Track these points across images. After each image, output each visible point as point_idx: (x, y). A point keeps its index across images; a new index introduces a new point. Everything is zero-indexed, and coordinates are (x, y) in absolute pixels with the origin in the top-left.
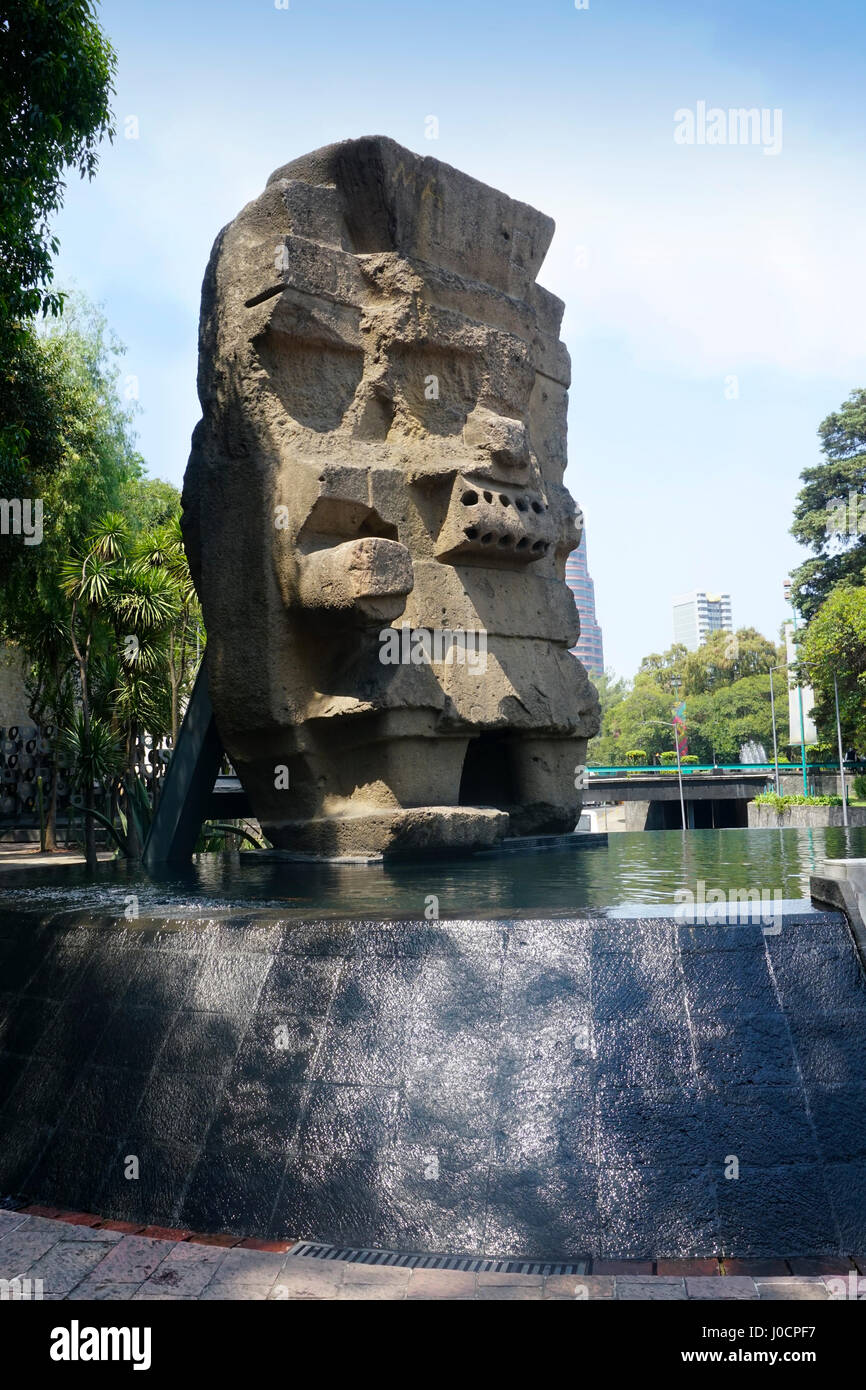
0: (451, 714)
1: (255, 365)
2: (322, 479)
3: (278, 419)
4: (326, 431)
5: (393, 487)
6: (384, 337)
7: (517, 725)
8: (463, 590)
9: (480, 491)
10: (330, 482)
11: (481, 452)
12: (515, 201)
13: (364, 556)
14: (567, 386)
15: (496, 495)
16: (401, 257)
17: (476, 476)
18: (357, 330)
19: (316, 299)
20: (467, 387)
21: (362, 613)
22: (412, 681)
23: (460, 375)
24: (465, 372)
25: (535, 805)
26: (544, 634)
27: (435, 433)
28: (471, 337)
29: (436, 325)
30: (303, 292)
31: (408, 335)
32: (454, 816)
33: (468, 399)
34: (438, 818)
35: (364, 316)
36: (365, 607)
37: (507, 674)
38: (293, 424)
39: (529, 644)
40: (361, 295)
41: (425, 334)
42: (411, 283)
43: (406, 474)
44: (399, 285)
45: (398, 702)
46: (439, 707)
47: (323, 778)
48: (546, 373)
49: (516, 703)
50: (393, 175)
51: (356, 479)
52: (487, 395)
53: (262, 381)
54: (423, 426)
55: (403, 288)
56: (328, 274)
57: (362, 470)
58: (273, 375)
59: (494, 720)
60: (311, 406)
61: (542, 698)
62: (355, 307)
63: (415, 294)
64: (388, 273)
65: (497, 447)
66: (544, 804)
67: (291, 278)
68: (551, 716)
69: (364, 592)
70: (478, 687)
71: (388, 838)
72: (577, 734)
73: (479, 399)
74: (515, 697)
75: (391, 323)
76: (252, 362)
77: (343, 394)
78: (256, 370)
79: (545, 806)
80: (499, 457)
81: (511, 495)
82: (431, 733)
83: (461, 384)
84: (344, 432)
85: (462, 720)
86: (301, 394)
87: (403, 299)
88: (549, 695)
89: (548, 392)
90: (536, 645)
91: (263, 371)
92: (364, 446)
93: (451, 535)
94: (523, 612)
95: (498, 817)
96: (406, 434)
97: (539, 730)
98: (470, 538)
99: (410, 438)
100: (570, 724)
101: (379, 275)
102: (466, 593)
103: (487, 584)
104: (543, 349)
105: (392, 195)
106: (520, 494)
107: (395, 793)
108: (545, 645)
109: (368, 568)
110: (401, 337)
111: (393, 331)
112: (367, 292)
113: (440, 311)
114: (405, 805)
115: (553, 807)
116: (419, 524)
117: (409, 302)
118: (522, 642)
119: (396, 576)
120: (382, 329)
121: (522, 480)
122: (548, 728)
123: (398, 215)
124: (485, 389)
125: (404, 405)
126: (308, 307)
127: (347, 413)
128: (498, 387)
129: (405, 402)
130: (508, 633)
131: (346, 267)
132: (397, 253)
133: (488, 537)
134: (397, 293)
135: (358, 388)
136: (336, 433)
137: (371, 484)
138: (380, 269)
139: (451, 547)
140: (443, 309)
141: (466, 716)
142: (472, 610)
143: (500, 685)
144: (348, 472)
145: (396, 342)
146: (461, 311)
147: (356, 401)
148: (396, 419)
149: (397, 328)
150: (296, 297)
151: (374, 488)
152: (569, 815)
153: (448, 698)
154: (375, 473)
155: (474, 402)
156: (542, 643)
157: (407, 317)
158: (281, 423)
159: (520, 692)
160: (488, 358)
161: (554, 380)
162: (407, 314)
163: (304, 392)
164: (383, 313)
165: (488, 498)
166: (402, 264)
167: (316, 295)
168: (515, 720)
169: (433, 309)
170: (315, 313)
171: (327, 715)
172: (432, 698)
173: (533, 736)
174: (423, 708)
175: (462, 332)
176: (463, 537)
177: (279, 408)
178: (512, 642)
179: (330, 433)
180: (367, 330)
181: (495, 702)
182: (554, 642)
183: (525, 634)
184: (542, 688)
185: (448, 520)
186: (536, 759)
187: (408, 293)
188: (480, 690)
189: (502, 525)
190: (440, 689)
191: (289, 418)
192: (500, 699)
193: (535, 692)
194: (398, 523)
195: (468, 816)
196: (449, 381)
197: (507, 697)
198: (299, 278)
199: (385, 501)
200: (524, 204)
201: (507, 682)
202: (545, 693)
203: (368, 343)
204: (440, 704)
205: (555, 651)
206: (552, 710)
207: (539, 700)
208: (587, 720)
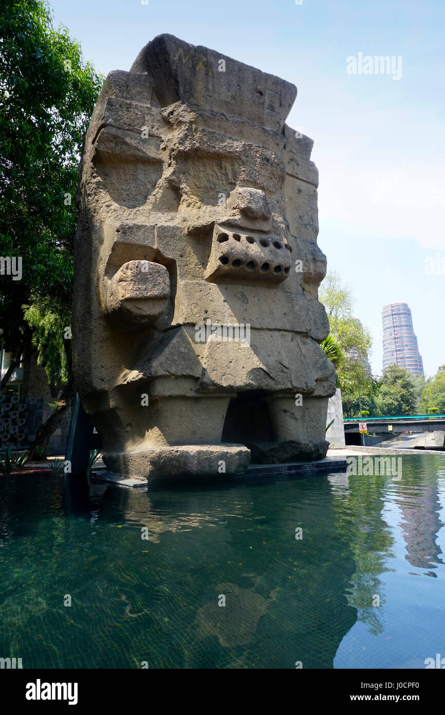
0: (205, 380)
1: (94, 175)
2: (118, 231)
3: (106, 204)
4: (135, 208)
5: (174, 236)
6: (173, 150)
7: (265, 388)
8: (223, 298)
9: (230, 233)
10: (124, 233)
11: (234, 211)
12: (265, 73)
13: (129, 272)
14: (316, 187)
15: (243, 237)
16: (183, 103)
17: (228, 224)
18: (158, 149)
19: (129, 132)
20: (230, 176)
21: (128, 310)
22: (176, 358)
23: (226, 170)
24: (229, 168)
25: (286, 442)
26: (288, 327)
27: (208, 204)
28: (232, 147)
29: (205, 139)
30: (119, 128)
31: (187, 146)
32: (199, 453)
33: (231, 183)
34: (185, 455)
35: (163, 141)
36: (129, 306)
37: (257, 353)
38: (115, 205)
39: (277, 334)
40: (161, 130)
41: (197, 145)
42: (189, 117)
43: (184, 228)
44: (181, 119)
45: (161, 372)
46: (196, 376)
47: (130, 424)
48: (300, 177)
49: (263, 373)
50: (175, 56)
51: (145, 231)
52: (244, 180)
53: (98, 183)
54: (200, 201)
55: (184, 120)
56: (138, 119)
57: (151, 226)
58: (105, 179)
59: (242, 384)
60: (128, 195)
61: (285, 370)
62: (157, 137)
63: (191, 123)
64: (175, 114)
65: (242, 206)
66: (292, 442)
67: (110, 120)
68: (291, 382)
69: (127, 296)
70: (230, 362)
71: (149, 468)
72: (316, 393)
73: (238, 183)
74: (262, 369)
75: (176, 141)
76: (93, 173)
77: (149, 186)
78: (94, 177)
79: (293, 443)
80: (245, 212)
81: (256, 236)
82: (192, 394)
83: (226, 175)
84: (147, 207)
85: (214, 384)
86: (122, 189)
87: (183, 126)
88: (291, 367)
89: (302, 188)
90: (282, 335)
91: (99, 178)
92: (160, 214)
93: (214, 263)
94: (272, 313)
95: (240, 453)
96: (188, 206)
97: (282, 391)
98: (223, 263)
99: (190, 208)
100: (307, 386)
101: (171, 116)
102: (224, 301)
103: (243, 295)
104: (298, 165)
105: (175, 67)
106: (264, 237)
107: (164, 435)
108: (290, 335)
109: (132, 280)
110: (182, 148)
111: (177, 145)
112: (166, 128)
113: (209, 132)
114: (172, 444)
115: (299, 444)
116: (194, 259)
117: (187, 127)
118: (271, 333)
119: (155, 286)
120: (171, 146)
121: (265, 227)
122: (289, 389)
123: (179, 79)
124: (243, 176)
125: (187, 189)
126: (122, 137)
127: (150, 197)
128: (253, 176)
129: (188, 187)
130: (257, 327)
131: (152, 115)
132: (181, 102)
133: (237, 262)
134: (180, 123)
135: (158, 182)
136: (141, 208)
137: (156, 234)
138: (172, 113)
139: (214, 271)
140: (211, 130)
141: (219, 382)
142: (230, 311)
143: (249, 360)
144: (139, 227)
145: (180, 152)
146: (225, 133)
147: (157, 190)
148: (182, 198)
149: (180, 143)
150: (113, 131)
151: (158, 236)
152: (313, 449)
153: (204, 369)
154: (160, 227)
155: (235, 184)
156: (287, 333)
157: (186, 136)
158: (108, 206)
159: (266, 365)
160: (244, 158)
161: (306, 182)
162: (186, 134)
163: (124, 187)
164: (173, 137)
165: (237, 238)
166: (183, 107)
167: (128, 130)
168: (262, 385)
169: (203, 130)
170: (128, 140)
171: (125, 383)
172: (192, 369)
173: (280, 395)
174: (184, 377)
175: (225, 144)
176: (219, 263)
177: (108, 198)
178: (261, 333)
179: (136, 209)
180: (164, 149)
181: (245, 372)
182: (297, 333)
183: (273, 327)
184: (286, 363)
185: (212, 254)
186: (285, 411)
187: (186, 122)
188: (232, 364)
189: (246, 254)
190: (199, 363)
191: (114, 203)
192: (249, 370)
193: (279, 366)
194: (177, 258)
195: (212, 452)
196: (218, 174)
197: (255, 369)
198: (115, 120)
199: (167, 244)
200: (272, 75)
201: (256, 358)
202: (287, 366)
203: (165, 156)
204: (197, 374)
205: (298, 339)
206: (293, 377)
207: (282, 371)
208: (325, 384)
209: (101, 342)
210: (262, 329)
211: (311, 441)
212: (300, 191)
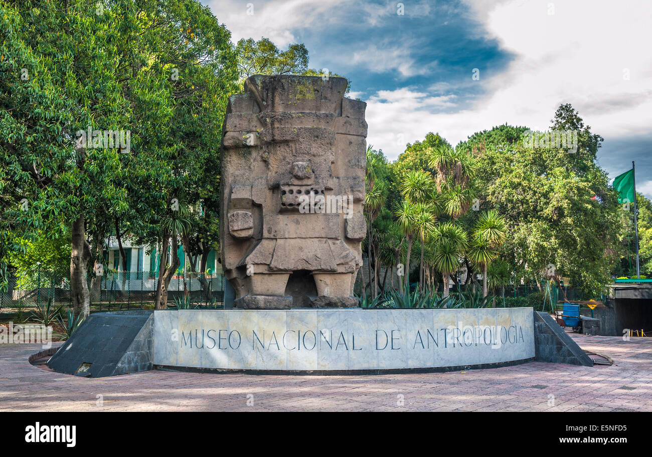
2: (232, 193)
4: (244, 174)
5: (261, 191)
7: (306, 269)
9: (287, 190)
11: (291, 175)
14: (365, 137)
15: (295, 190)
18: (256, 138)
22: (258, 255)
23: (292, 148)
25: (321, 297)
26: (323, 236)
35: (259, 134)
36: (234, 234)
37: (302, 251)
39: (316, 240)
40: (258, 126)
48: (351, 134)
49: (305, 261)
51: (246, 190)
52: (301, 153)
56: (245, 123)
59: (291, 267)
61: (318, 259)
62: (255, 131)
65: (294, 174)
68: (321, 265)
72: (339, 271)
74: (304, 259)
75: (264, 135)
80: (296, 177)
81: (302, 189)
82: (266, 272)
85: (276, 268)
88: (322, 258)
89: (353, 141)
90: (319, 240)
94: (314, 229)
98: (283, 206)
100: (331, 268)
102: (286, 224)
103: (297, 220)
104: (351, 125)
109: (234, 221)
110: (267, 140)
112: (261, 125)
113: (281, 128)
116: (272, 202)
118: (312, 239)
120: (262, 138)
121: (309, 183)
125: (271, 162)
127: (252, 167)
130: (304, 237)
132: (266, 112)
133: (291, 205)
135: (257, 158)
137: (252, 191)
139: (280, 210)
142: (288, 230)
143: (297, 255)
144: (243, 189)
147: (256, 163)
148: (268, 167)
149: (266, 137)
153: (271, 260)
156: (323, 239)
159: (307, 257)
160: (302, 140)
161: (356, 135)
165: (291, 192)
168: (304, 267)
172: (266, 261)
173: (316, 272)
174: (261, 264)
176: (281, 206)
181: (294, 261)
182: (329, 238)
183: (313, 237)
186: (321, 280)
188: (286, 257)
189: (295, 201)
192: (297, 260)
193: (315, 257)
194: (263, 203)
196: (288, 151)
197: (300, 259)
199: (257, 196)
201: (301, 254)
202: (319, 257)
203: (260, 143)
204: (268, 263)
205: (330, 242)
206: (322, 263)
207: (316, 260)
208: (347, 266)
209: (229, 245)
210: (307, 238)
211: (336, 297)
212: (351, 143)
